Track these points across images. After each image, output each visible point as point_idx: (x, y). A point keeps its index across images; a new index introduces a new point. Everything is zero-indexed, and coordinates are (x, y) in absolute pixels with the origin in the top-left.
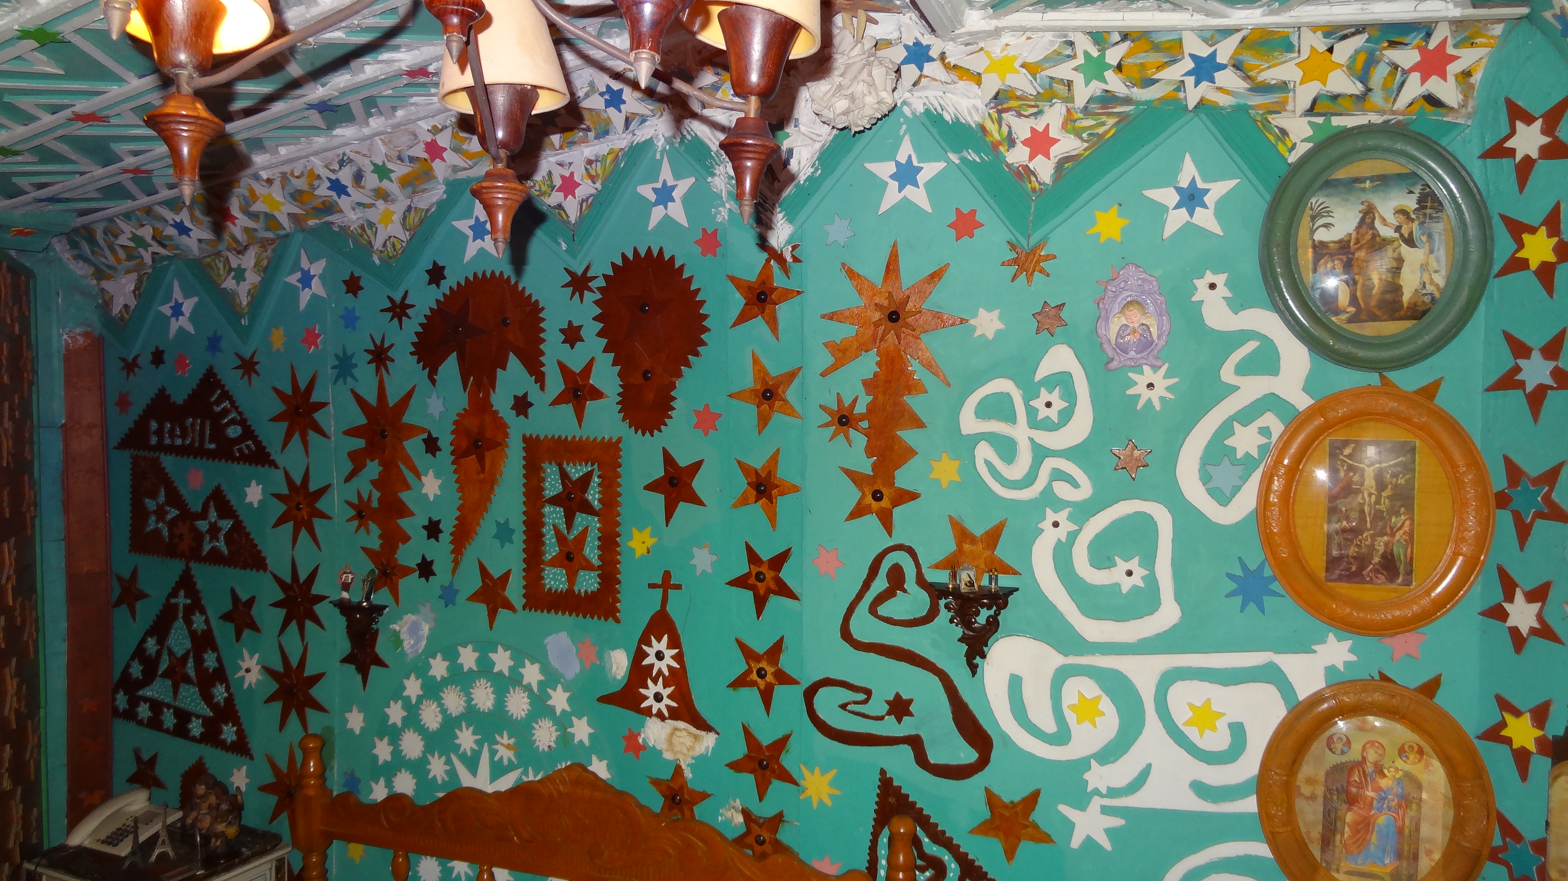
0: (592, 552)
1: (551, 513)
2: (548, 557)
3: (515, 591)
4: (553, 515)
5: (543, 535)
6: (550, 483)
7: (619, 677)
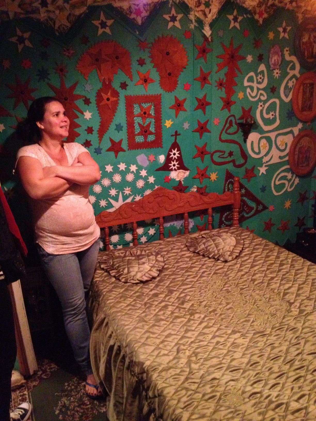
0: (152, 129)
1: (136, 119)
2: (136, 133)
3: (125, 145)
4: (138, 120)
5: (134, 127)
6: (136, 110)
7: (162, 163)
